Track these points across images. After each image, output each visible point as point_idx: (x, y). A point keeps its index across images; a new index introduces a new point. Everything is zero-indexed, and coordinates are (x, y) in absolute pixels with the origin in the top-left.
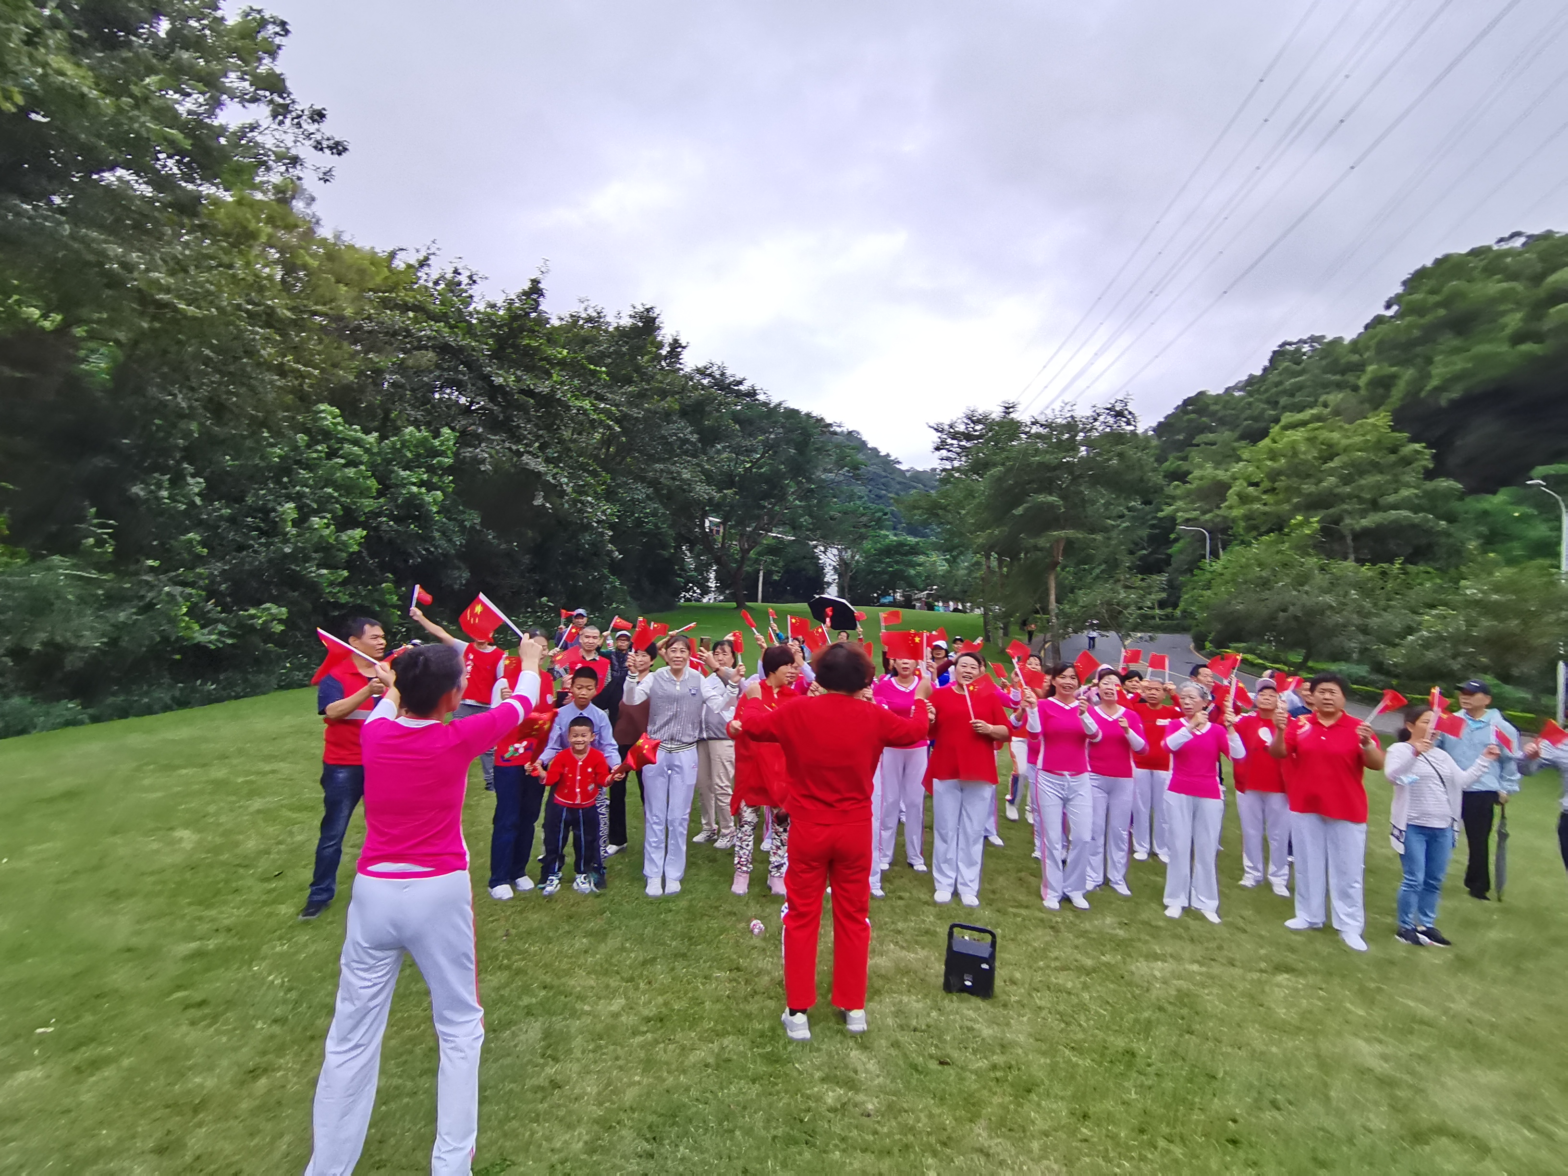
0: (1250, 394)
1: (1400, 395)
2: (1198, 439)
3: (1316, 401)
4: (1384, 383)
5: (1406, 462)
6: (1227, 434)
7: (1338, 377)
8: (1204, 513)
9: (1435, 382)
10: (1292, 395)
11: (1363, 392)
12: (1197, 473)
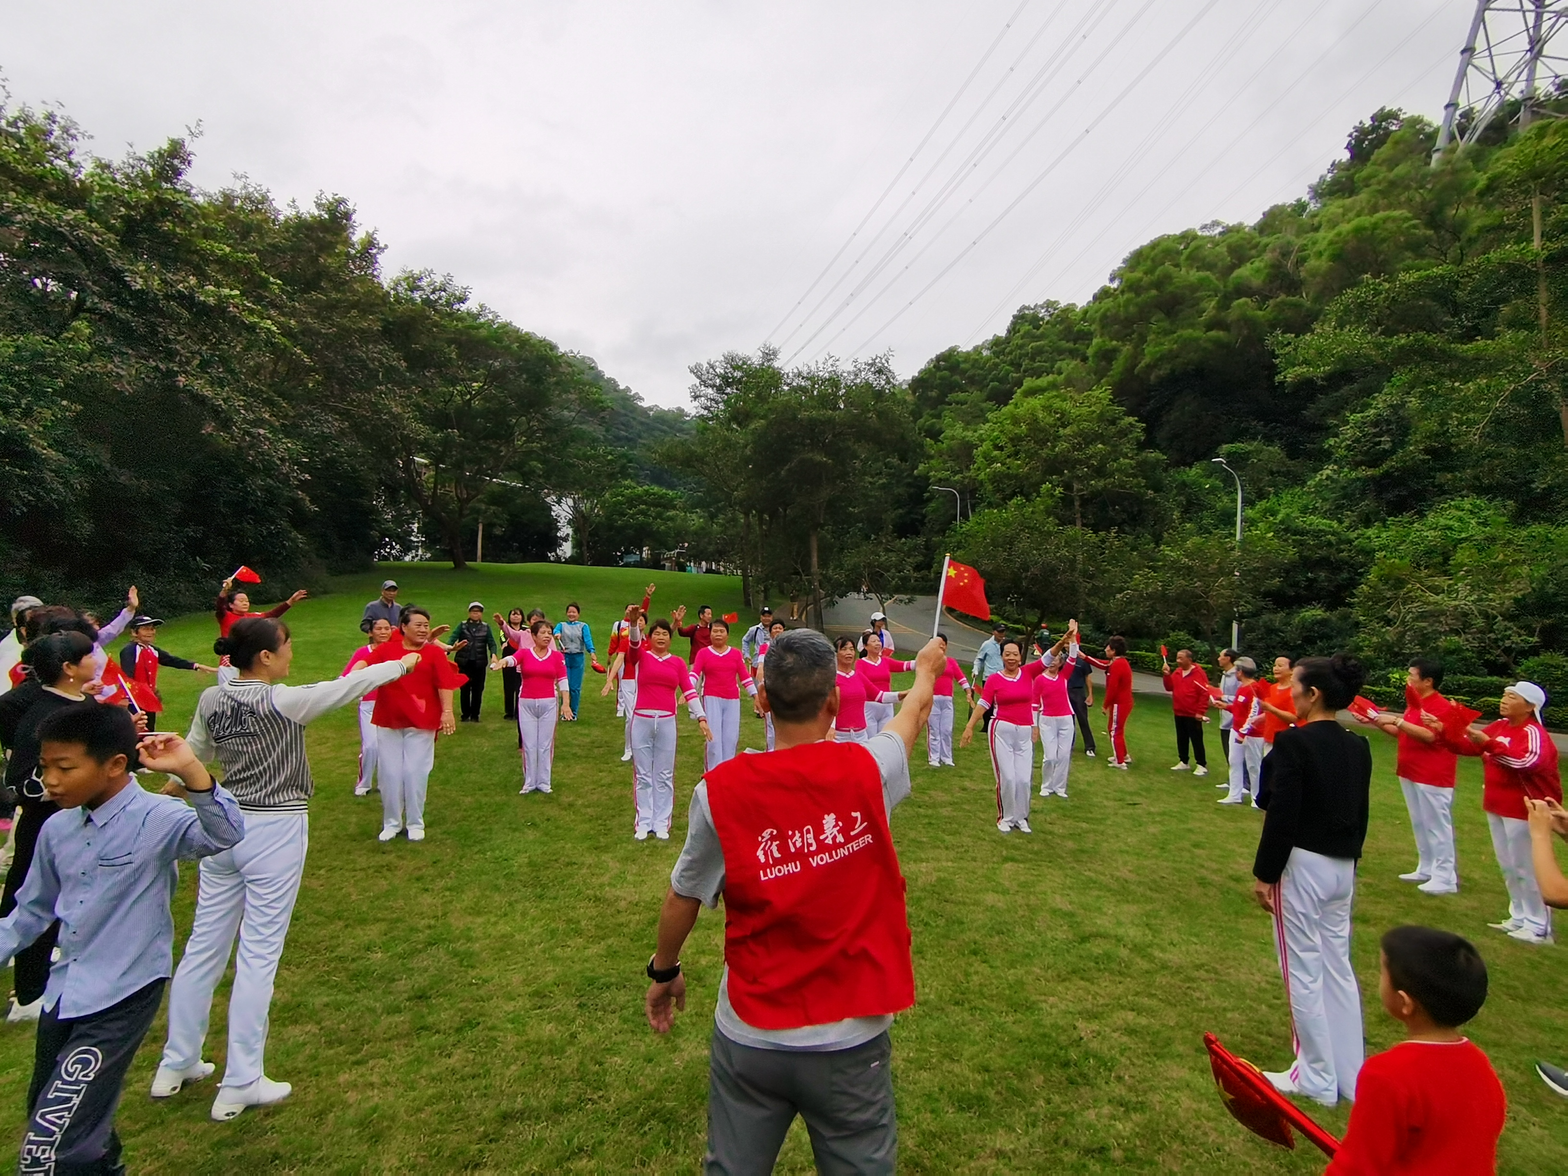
0: (996, 354)
1: (1120, 369)
2: (950, 397)
3: (1052, 367)
4: (1107, 356)
5: (1123, 433)
6: (976, 393)
7: (1070, 345)
8: (955, 473)
9: (1147, 360)
10: (1033, 359)
11: (1090, 362)
12: (948, 433)
